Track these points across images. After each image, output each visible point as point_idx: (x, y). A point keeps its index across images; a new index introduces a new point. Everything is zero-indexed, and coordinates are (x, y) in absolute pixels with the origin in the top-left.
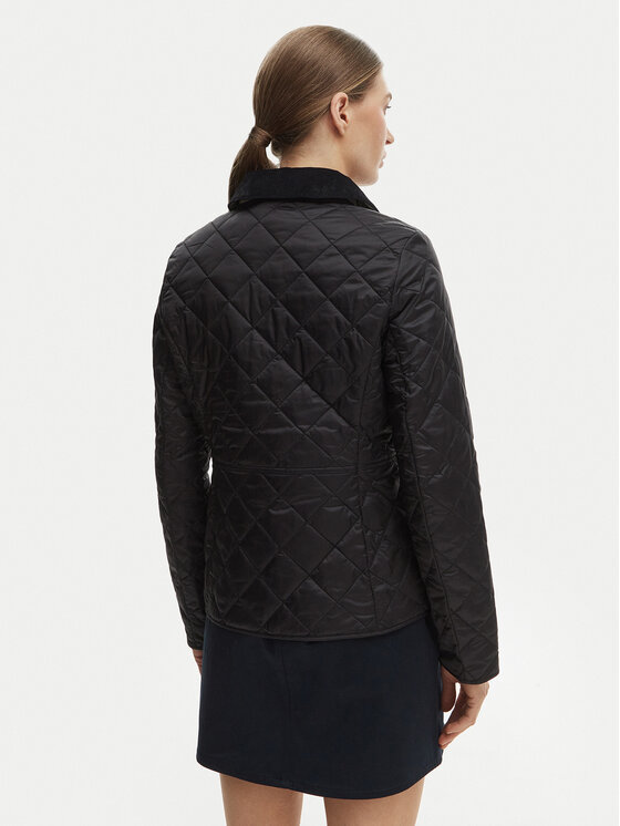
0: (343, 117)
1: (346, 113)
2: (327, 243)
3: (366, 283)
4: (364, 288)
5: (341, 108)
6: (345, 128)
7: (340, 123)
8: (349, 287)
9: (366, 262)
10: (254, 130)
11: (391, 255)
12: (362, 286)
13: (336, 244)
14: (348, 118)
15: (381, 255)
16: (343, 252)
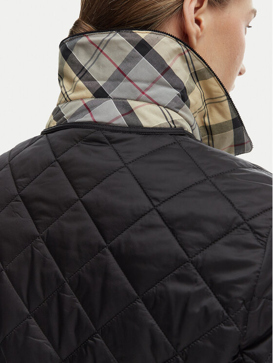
0: (198, 22)
1: (202, 18)
2: (146, 204)
3: (204, 285)
4: (202, 294)
5: (196, 9)
6: (198, 38)
7: (193, 28)
8: (174, 286)
9: (205, 246)
10: (77, 24)
11: (250, 238)
12: (197, 288)
13: (161, 208)
14: (203, 24)
15: (234, 236)
16: (171, 223)
